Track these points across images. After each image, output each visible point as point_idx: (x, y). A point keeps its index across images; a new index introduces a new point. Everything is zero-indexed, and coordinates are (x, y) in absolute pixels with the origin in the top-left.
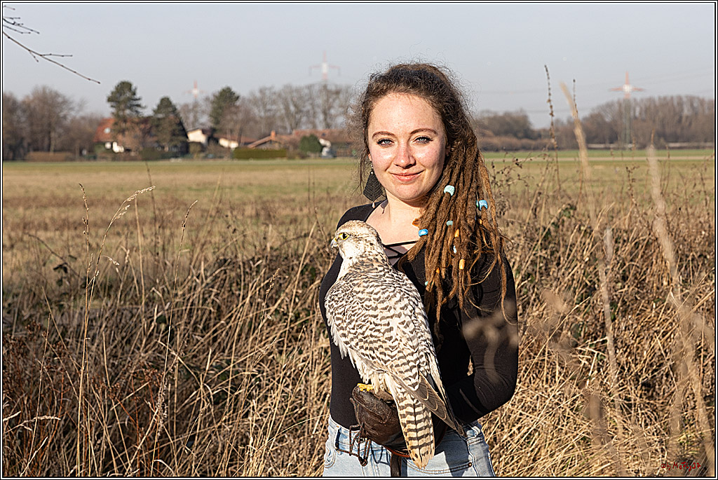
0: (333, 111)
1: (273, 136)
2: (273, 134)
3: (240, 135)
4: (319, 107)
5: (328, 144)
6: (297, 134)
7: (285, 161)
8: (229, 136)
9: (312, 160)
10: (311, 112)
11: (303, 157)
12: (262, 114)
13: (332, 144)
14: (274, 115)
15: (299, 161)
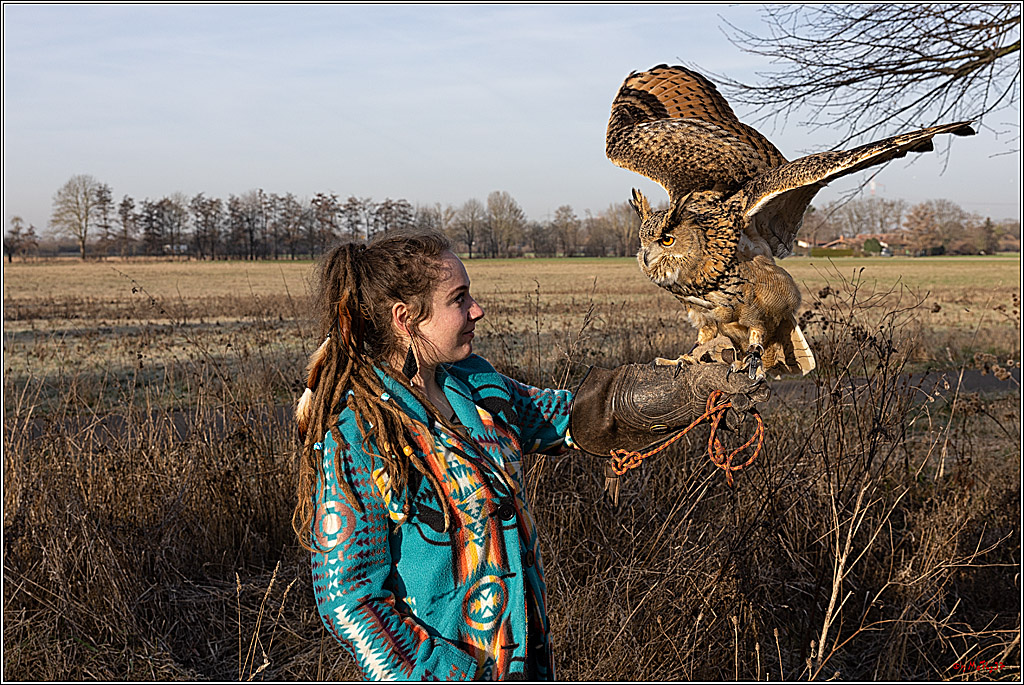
0: (888, 220)
1: (841, 240)
2: (841, 237)
3: (815, 239)
4: (877, 216)
5: (886, 245)
6: (860, 237)
7: (851, 258)
8: (806, 239)
9: (874, 257)
10: (871, 220)
11: (866, 256)
12: (831, 222)
13: (889, 245)
14: (840, 223)
15: (862, 258)
